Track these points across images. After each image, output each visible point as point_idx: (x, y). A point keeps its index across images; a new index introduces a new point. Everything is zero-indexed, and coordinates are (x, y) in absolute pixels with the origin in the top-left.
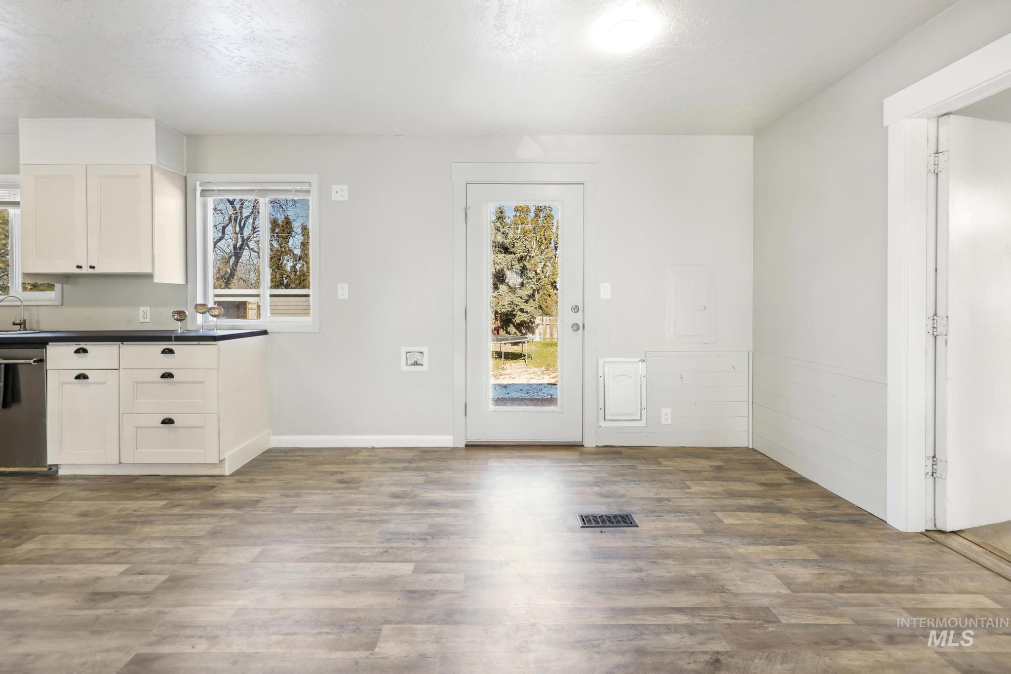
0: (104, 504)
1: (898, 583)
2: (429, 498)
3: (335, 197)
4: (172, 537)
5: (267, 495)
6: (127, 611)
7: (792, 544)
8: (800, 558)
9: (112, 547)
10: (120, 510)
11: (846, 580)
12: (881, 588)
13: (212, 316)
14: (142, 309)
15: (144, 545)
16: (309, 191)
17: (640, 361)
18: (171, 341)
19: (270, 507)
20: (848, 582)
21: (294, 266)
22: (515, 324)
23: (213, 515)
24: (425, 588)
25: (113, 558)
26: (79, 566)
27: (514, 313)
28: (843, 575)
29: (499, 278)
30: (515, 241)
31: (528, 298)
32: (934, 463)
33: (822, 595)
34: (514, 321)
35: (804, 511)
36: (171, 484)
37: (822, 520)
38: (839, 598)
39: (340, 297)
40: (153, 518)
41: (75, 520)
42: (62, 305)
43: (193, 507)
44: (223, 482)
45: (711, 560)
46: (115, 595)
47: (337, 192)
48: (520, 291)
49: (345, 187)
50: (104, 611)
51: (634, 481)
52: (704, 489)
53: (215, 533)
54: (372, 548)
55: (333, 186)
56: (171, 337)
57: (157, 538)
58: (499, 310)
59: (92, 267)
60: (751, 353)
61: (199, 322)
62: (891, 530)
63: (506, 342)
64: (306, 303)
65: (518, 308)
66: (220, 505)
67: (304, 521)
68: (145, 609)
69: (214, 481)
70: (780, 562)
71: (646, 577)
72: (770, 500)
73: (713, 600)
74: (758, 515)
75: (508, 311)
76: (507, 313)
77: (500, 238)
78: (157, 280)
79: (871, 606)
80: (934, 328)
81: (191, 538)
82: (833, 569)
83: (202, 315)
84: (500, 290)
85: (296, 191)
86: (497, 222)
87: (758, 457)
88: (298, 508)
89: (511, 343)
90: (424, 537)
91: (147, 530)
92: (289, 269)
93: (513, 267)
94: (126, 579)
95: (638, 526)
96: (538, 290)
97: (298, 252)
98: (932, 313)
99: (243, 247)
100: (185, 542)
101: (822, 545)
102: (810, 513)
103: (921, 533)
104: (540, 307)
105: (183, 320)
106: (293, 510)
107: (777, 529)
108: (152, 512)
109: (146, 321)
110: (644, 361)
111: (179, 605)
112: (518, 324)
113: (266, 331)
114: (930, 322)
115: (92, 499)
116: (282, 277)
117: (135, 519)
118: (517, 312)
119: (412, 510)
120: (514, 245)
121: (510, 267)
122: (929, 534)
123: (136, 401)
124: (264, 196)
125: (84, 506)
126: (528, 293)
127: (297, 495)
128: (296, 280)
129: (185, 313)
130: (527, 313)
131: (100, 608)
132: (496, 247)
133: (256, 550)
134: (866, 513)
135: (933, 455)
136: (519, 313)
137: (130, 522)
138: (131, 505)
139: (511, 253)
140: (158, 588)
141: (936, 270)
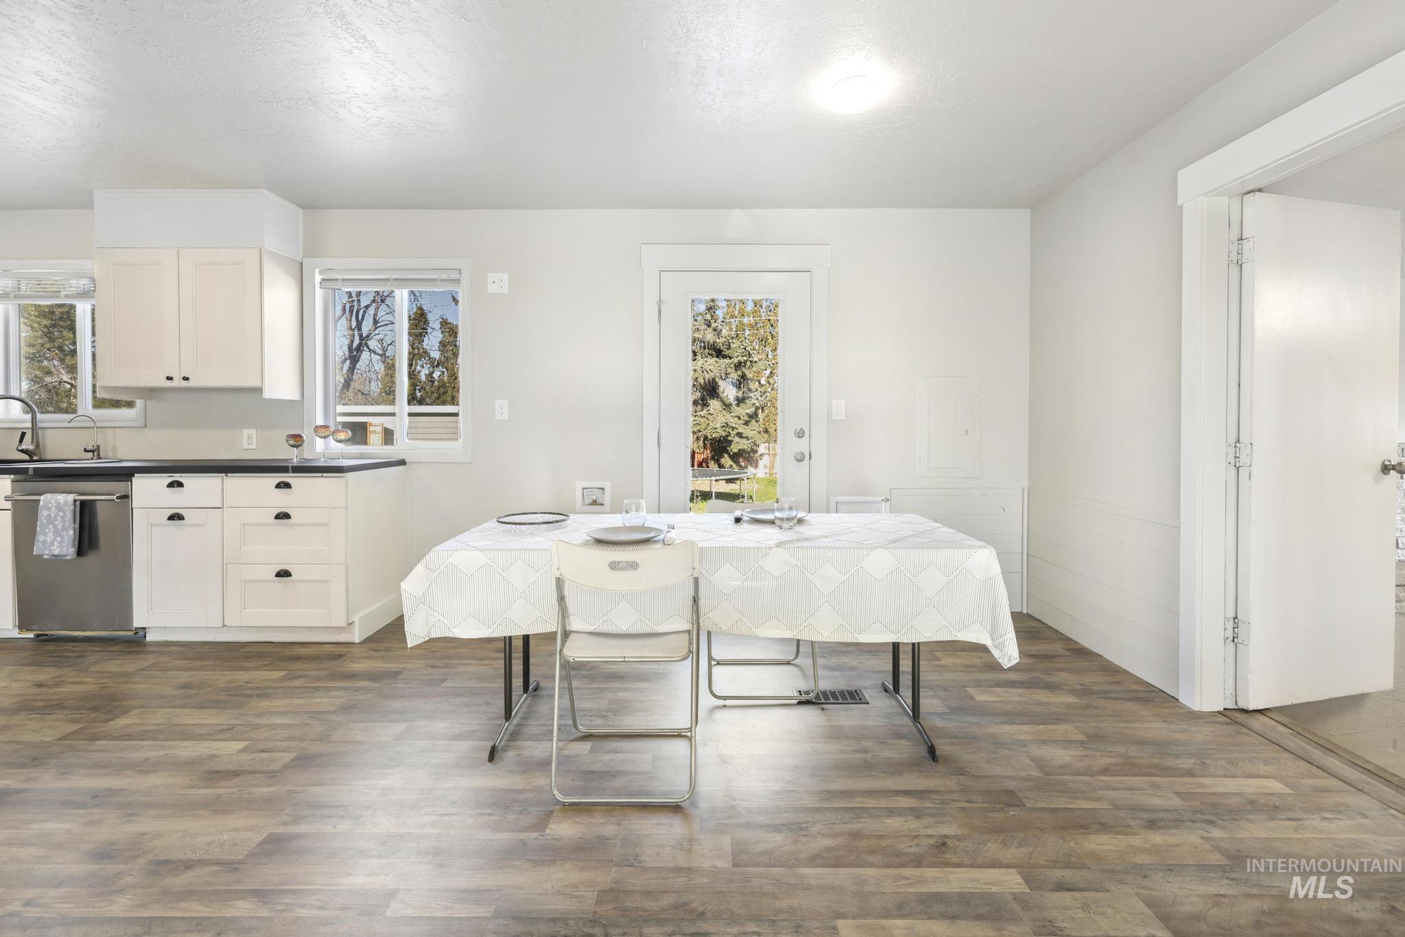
0: (209, 675)
1: (1175, 766)
2: (611, 671)
3: (492, 289)
4: (296, 712)
5: (409, 666)
6: (252, 790)
7: (1055, 724)
8: (1063, 738)
9: (225, 723)
10: (227, 682)
11: (1114, 762)
12: (1153, 771)
13: (337, 441)
14: (246, 432)
15: (263, 721)
16: (458, 281)
17: (883, 500)
18: (288, 472)
19: (414, 679)
20: (1116, 764)
21: (430, 375)
22: (731, 453)
23: (344, 688)
24: (605, 769)
25: (228, 735)
26: (188, 743)
27: (729, 438)
28: (1111, 757)
29: (709, 391)
30: (730, 341)
31: (747, 419)
32: (1236, 625)
33: (1081, 778)
34: (730, 450)
35: (1078, 687)
36: (288, 652)
37: (1098, 698)
38: (1101, 781)
39: (498, 417)
40: (270, 691)
41: (175, 692)
42: (146, 426)
43: (319, 679)
44: (353, 650)
45: (953, 740)
46: (236, 774)
47: (494, 282)
48: (738, 409)
49: (505, 276)
50: (226, 790)
51: (870, 651)
52: (957, 661)
53: (348, 708)
54: (541, 725)
55: (489, 275)
56: (288, 467)
57: (278, 713)
58: (709, 435)
59: (186, 379)
60: (1026, 491)
61: (321, 449)
62: (1182, 708)
63: (718, 478)
64: (454, 425)
65: (735, 432)
66: (350, 676)
67: (456, 695)
68: (273, 789)
69: (341, 649)
70: (1037, 743)
71: (871, 758)
72: (1037, 674)
73: (948, 783)
74: (1020, 691)
75: (721, 436)
76: (720, 439)
77: (710, 337)
78: (268, 394)
79: (1137, 789)
80: (1236, 457)
81: (320, 713)
82: (1099, 751)
83: (323, 439)
84: (711, 409)
85: (442, 280)
86: (706, 314)
87: (1033, 624)
88: (449, 680)
89: (724, 480)
90: (604, 713)
91: (265, 704)
92: (423, 378)
93: (729, 376)
94: (245, 757)
95: (868, 703)
96: (762, 408)
97: (436, 355)
98: (1233, 438)
99: (362, 348)
100: (313, 717)
101: (1092, 724)
102: (1085, 689)
103: (1219, 712)
104: (766, 431)
105: (300, 446)
106: (442, 683)
107: (1040, 707)
108: (268, 684)
109: (251, 447)
110: (888, 500)
111: (313, 785)
112: (735, 454)
113: (404, 460)
114: (1231, 451)
115: (192, 669)
116: (415, 389)
117: (249, 692)
118: (734, 437)
119: (590, 684)
120: (729, 346)
121: (724, 377)
122: (1227, 713)
123: (243, 548)
124: (401, 287)
125: (184, 677)
126: (748, 411)
127: (446, 666)
128: (433, 393)
129: (302, 437)
130: (747, 438)
131: (220, 787)
132: (705, 348)
133: (400, 727)
134: (1156, 689)
135: (1233, 615)
136: (737, 439)
137: (242, 695)
138: (242, 676)
139: (725, 357)
140: (286, 767)
141: (1239, 386)
